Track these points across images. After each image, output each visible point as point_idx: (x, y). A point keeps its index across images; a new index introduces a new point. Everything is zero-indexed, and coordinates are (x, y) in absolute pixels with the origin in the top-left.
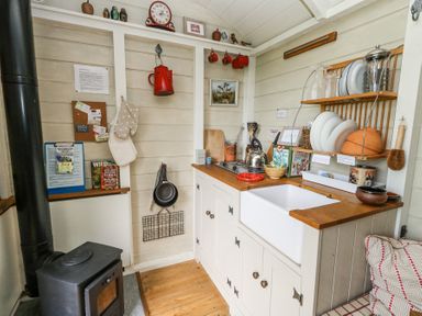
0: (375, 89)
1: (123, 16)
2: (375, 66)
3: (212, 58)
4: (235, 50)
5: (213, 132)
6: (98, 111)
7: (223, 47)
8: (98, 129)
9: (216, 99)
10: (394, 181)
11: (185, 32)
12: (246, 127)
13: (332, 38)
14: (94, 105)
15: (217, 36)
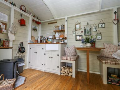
0: (63, 30)
1: (14, 5)
2: (63, 27)
3: (33, 20)
4: (38, 20)
5: (33, 37)
6: (4, 25)
7: (35, 19)
8: (4, 30)
9: (33, 30)
10: (66, 41)
11: (28, 13)
12: (39, 37)
13: (56, 22)
14: (3, 24)
15: (34, 16)
